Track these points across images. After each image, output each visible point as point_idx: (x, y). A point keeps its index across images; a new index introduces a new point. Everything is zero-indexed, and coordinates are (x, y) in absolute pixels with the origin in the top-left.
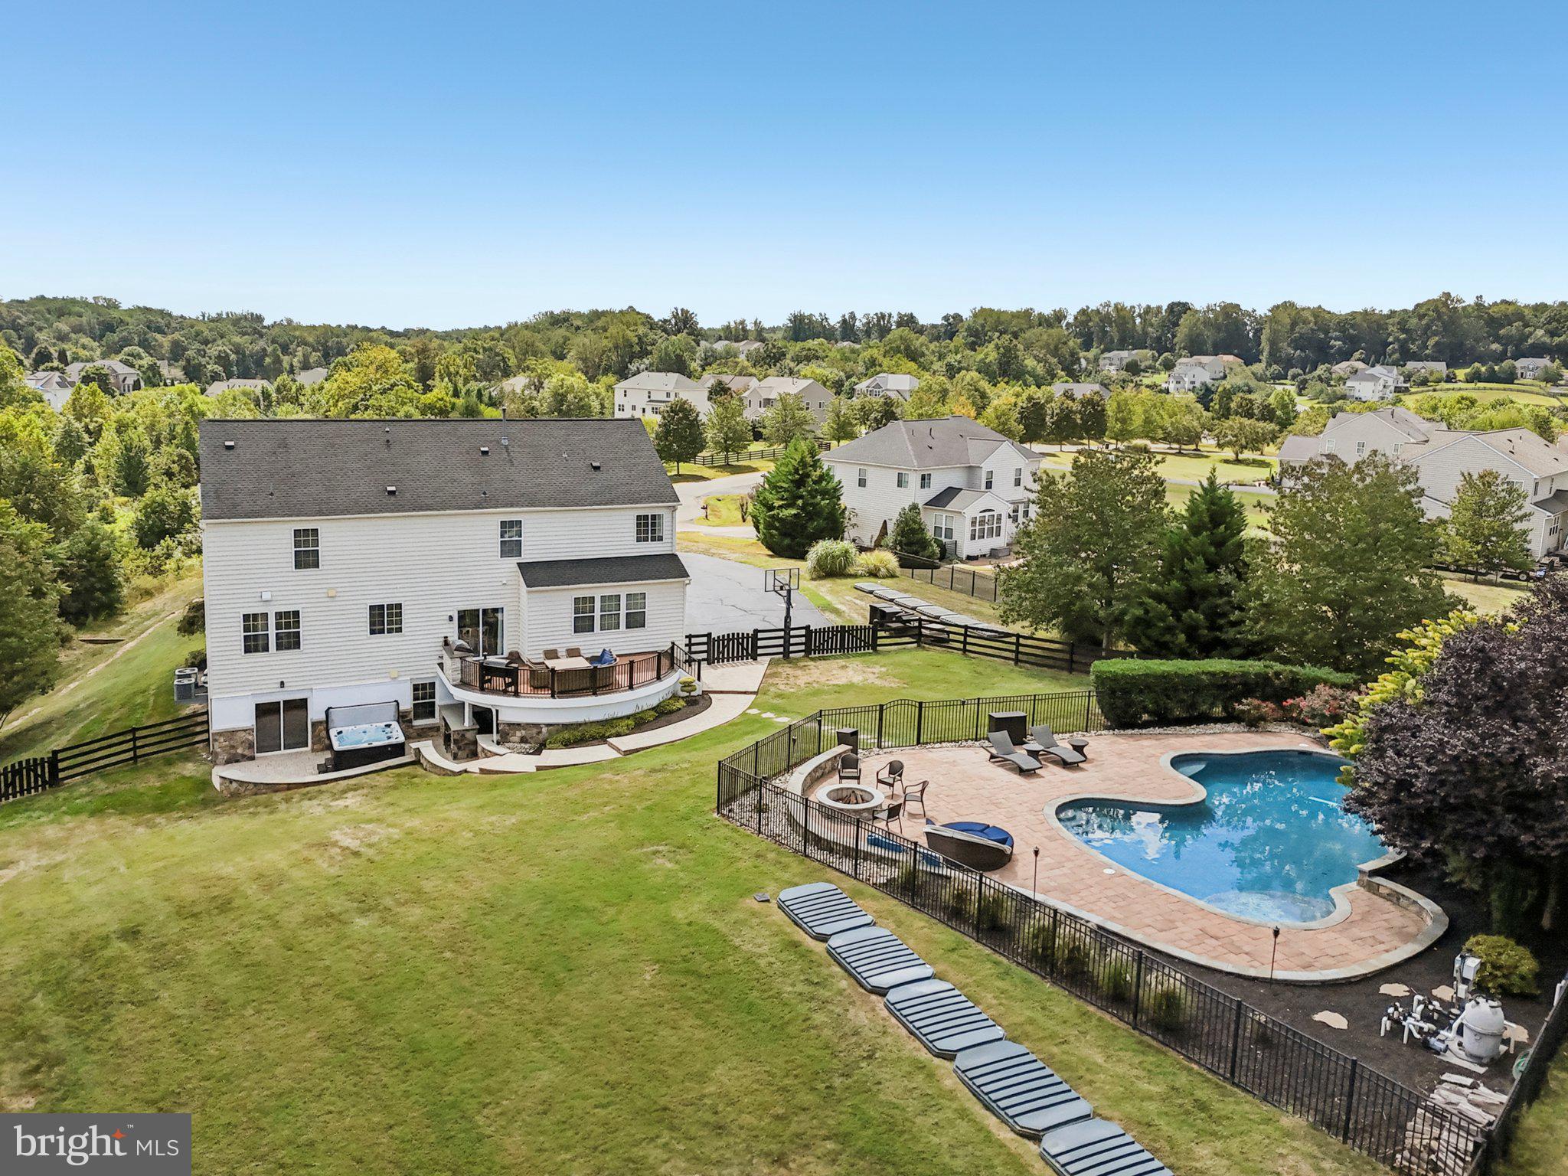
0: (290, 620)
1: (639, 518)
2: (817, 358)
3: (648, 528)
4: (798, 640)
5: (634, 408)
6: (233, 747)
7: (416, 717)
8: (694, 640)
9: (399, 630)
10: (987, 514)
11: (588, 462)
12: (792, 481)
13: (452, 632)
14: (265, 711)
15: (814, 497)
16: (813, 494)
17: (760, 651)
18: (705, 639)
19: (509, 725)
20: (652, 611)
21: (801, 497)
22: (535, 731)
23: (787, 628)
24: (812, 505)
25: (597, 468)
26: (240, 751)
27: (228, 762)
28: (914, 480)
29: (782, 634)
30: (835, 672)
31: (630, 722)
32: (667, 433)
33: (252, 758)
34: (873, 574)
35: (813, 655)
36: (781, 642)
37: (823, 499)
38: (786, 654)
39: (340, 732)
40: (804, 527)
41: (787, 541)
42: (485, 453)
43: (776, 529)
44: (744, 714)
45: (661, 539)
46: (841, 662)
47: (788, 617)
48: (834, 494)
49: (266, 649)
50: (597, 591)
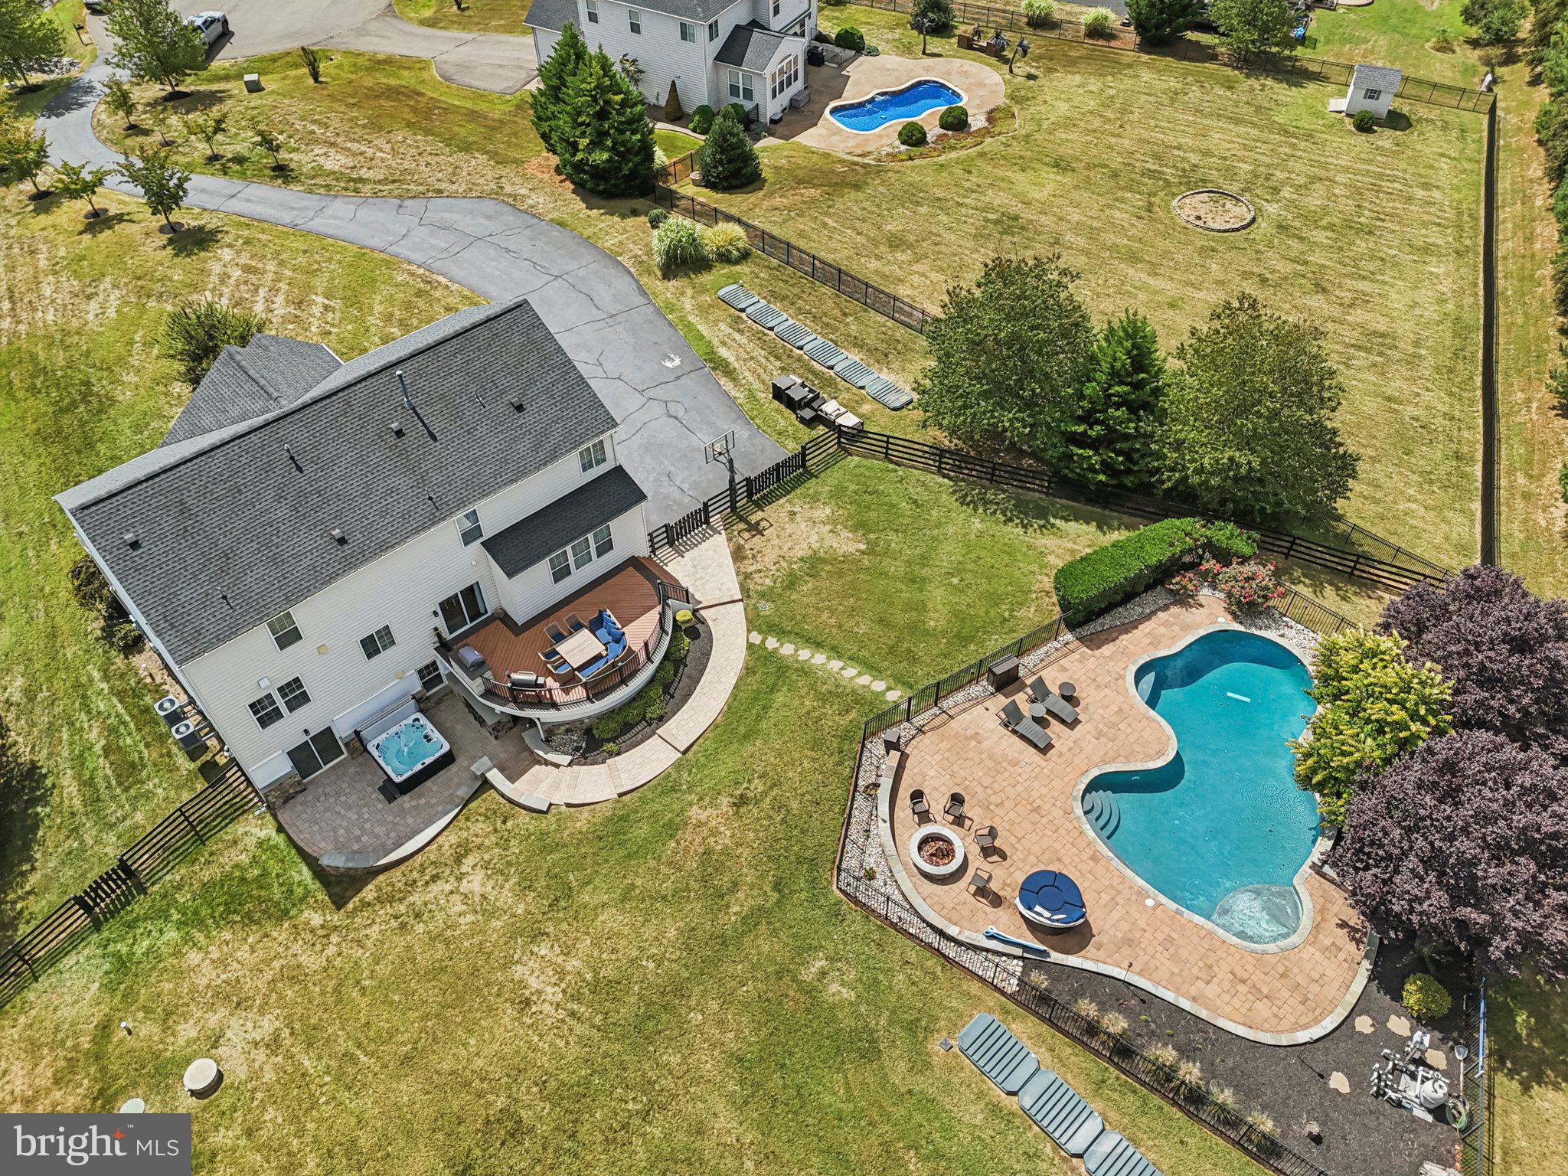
0: (292, 687)
1: (581, 453)
3: (592, 455)
4: (741, 491)
6: (284, 791)
8: (654, 534)
9: (392, 644)
10: (785, 63)
11: (506, 400)
13: (438, 621)
14: (297, 753)
18: (663, 529)
20: (618, 537)
21: (607, 133)
22: (578, 723)
23: (732, 488)
24: (623, 144)
25: (519, 408)
26: (291, 792)
27: (285, 802)
28: (701, 32)
29: (728, 492)
30: (789, 530)
33: (304, 789)
34: (725, 257)
35: (755, 498)
36: (728, 498)
38: (733, 508)
40: (619, 169)
42: (399, 431)
44: (750, 646)
45: (604, 460)
46: (786, 504)
47: (731, 477)
49: (281, 717)
50: (568, 545)
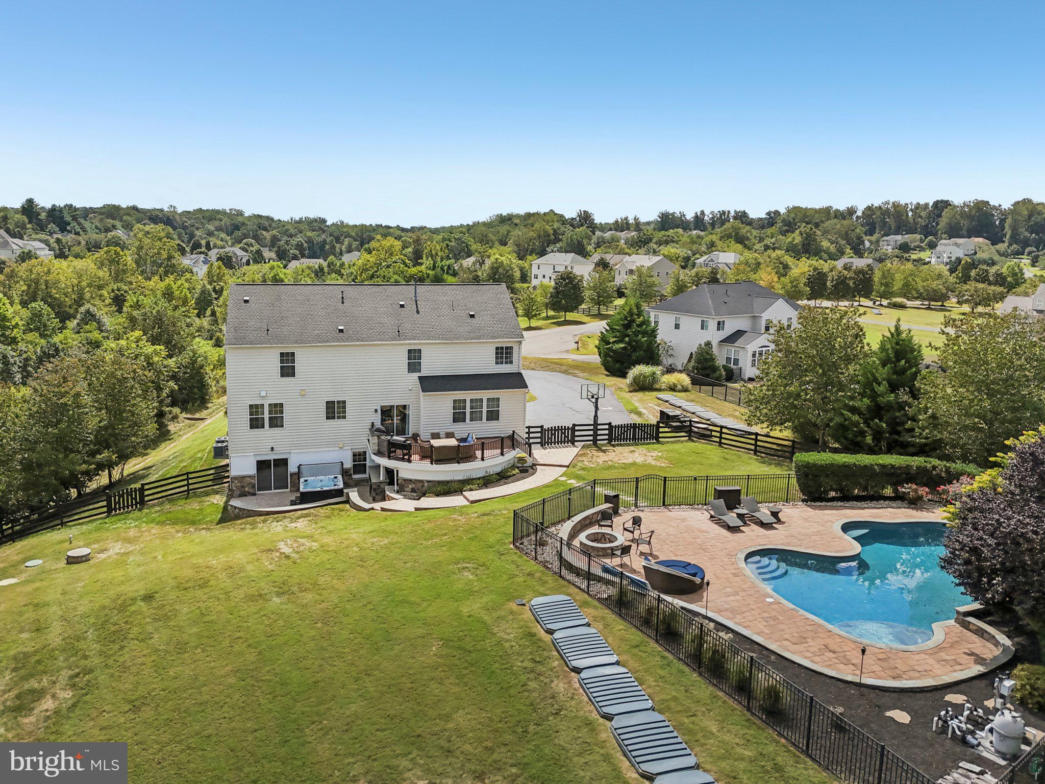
0: (277, 408)
1: (497, 348)
2: (673, 242)
3: (504, 354)
4: (603, 432)
5: (544, 277)
6: (243, 487)
7: (355, 473)
8: (532, 430)
9: (344, 417)
10: (764, 349)
11: (467, 312)
12: (623, 325)
13: (377, 419)
14: (262, 465)
15: (637, 336)
16: (636, 334)
17: (576, 439)
18: (539, 430)
19: (405, 480)
20: (504, 409)
21: (628, 336)
22: (420, 484)
23: (596, 424)
24: (635, 341)
25: (472, 316)
26: (246, 489)
27: (240, 496)
28: (712, 324)
29: (592, 427)
30: (625, 454)
31: (480, 481)
32: (558, 293)
33: (254, 494)
34: (672, 388)
35: (613, 443)
36: (591, 433)
37: (643, 337)
38: (595, 441)
39: (307, 480)
40: (629, 356)
41: (618, 365)
42: (402, 306)
43: (611, 357)
44: (556, 479)
45: (511, 362)
46: (632, 448)
47: (596, 416)
48: (653, 333)
49: (263, 427)
50: (468, 396)
